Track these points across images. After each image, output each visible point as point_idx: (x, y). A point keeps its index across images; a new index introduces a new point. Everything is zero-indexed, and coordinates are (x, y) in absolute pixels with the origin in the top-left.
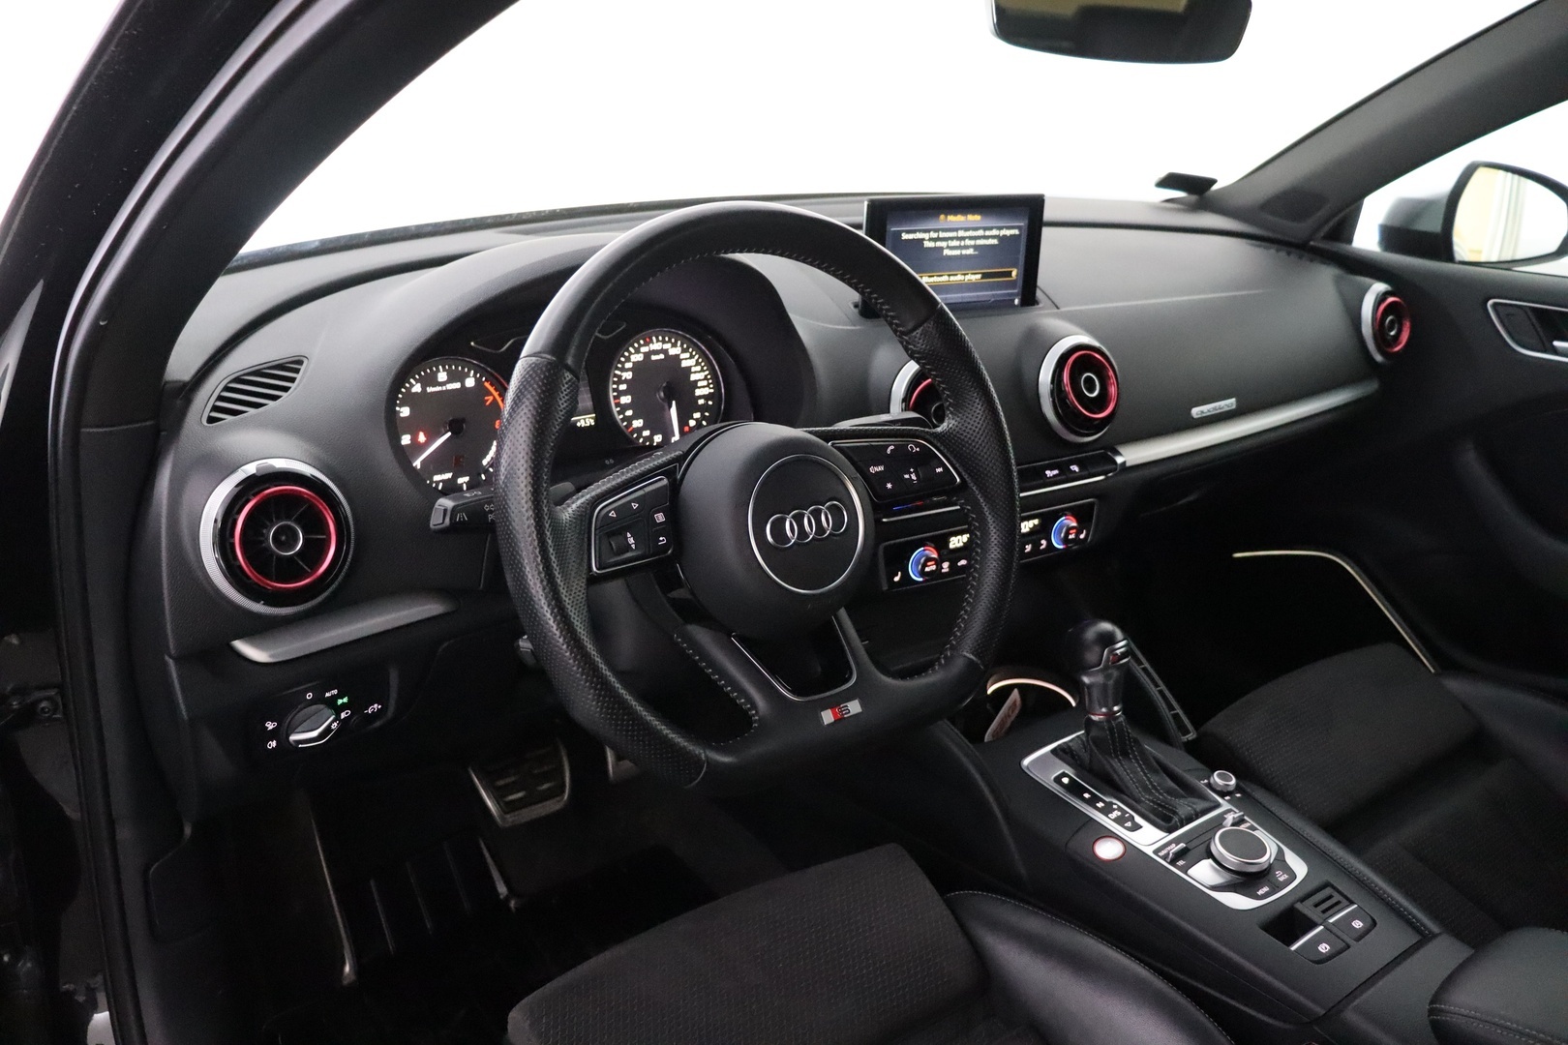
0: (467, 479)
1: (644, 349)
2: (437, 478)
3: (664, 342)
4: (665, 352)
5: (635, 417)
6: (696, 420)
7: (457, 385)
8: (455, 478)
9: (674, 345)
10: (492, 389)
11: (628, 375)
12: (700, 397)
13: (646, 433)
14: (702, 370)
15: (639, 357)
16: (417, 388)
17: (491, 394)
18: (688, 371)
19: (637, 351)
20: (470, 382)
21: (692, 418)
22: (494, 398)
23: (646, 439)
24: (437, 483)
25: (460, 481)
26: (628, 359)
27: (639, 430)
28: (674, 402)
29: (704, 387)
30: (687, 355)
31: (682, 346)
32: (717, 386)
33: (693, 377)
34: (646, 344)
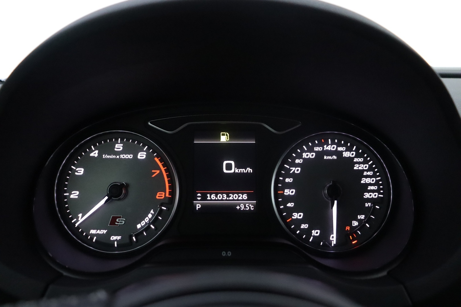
0: (119, 238)
1: (317, 149)
2: (93, 232)
3: (339, 145)
4: (339, 154)
5: (296, 209)
6: (360, 221)
7: (130, 156)
8: (109, 235)
9: (349, 149)
10: (160, 164)
11: (297, 170)
12: (368, 200)
13: (304, 226)
14: (374, 176)
15: (311, 155)
16: (95, 154)
17: (159, 169)
18: (360, 174)
19: (310, 150)
20: (142, 155)
21: (356, 219)
22: (161, 171)
23: (303, 231)
24: (93, 235)
25: (113, 238)
26: (300, 156)
27: (299, 222)
28: (336, 202)
29: (373, 191)
30: (361, 160)
31: (357, 151)
32: (387, 193)
33: (364, 181)
34: (321, 145)
